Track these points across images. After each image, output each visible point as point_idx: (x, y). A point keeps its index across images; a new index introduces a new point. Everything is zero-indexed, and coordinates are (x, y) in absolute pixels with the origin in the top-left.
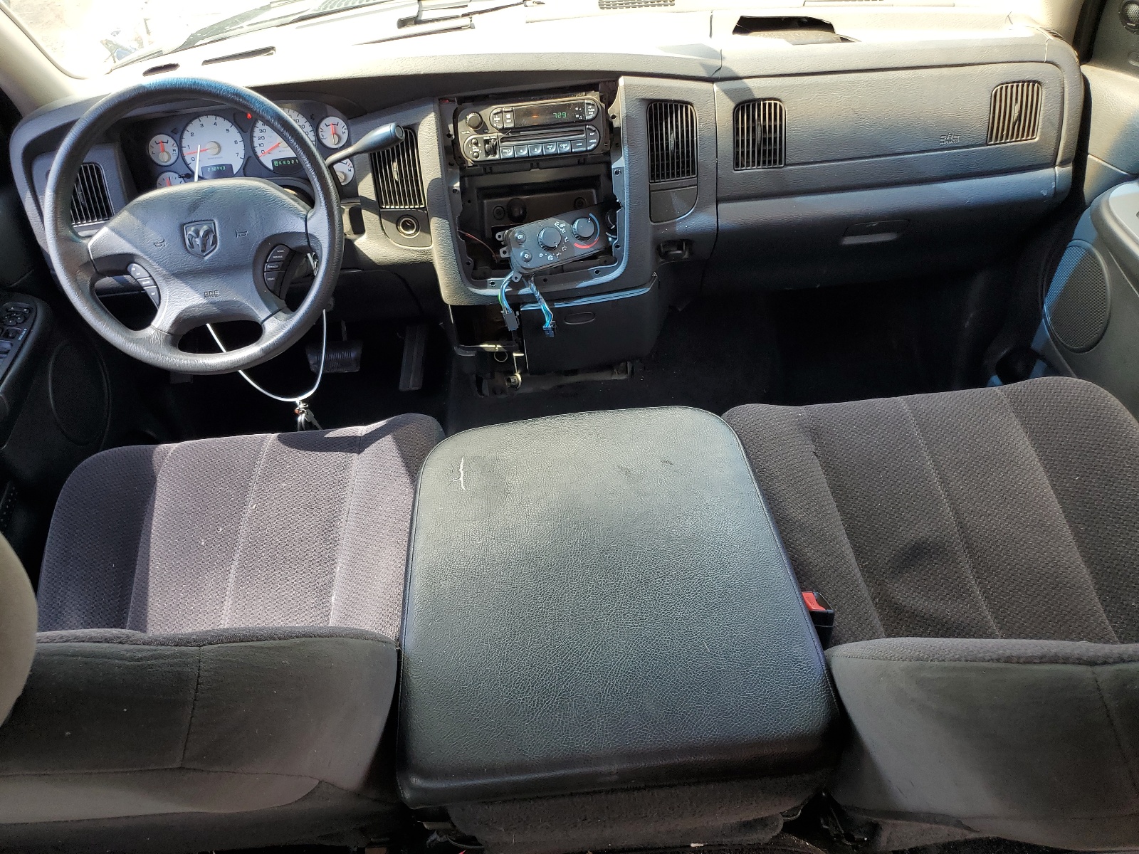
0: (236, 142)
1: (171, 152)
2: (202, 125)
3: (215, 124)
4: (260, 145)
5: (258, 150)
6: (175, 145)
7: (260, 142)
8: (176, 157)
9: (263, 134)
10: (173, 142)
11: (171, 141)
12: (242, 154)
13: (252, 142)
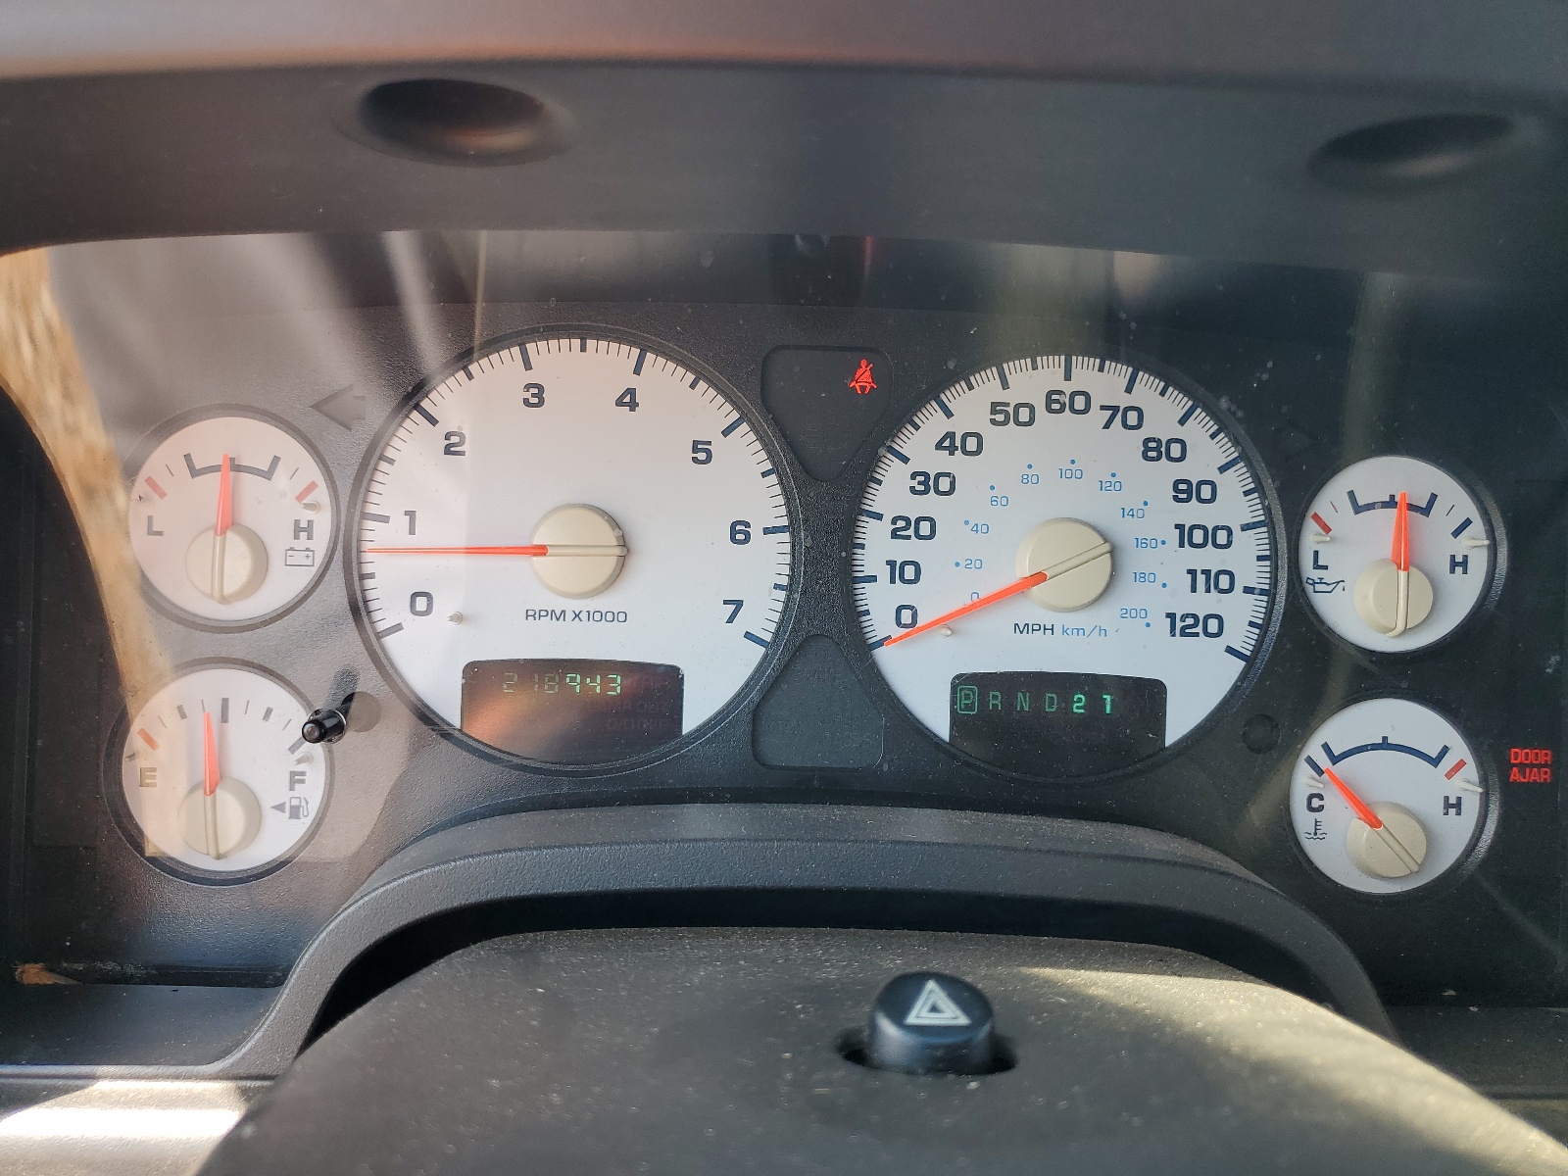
0: (739, 532)
1: (279, 539)
2: (536, 396)
3: (628, 400)
4: (896, 570)
5: (879, 602)
6: (322, 494)
7: (902, 550)
8: (302, 579)
9: (929, 504)
10: (311, 471)
11: (299, 465)
12: (764, 613)
13: (848, 542)
